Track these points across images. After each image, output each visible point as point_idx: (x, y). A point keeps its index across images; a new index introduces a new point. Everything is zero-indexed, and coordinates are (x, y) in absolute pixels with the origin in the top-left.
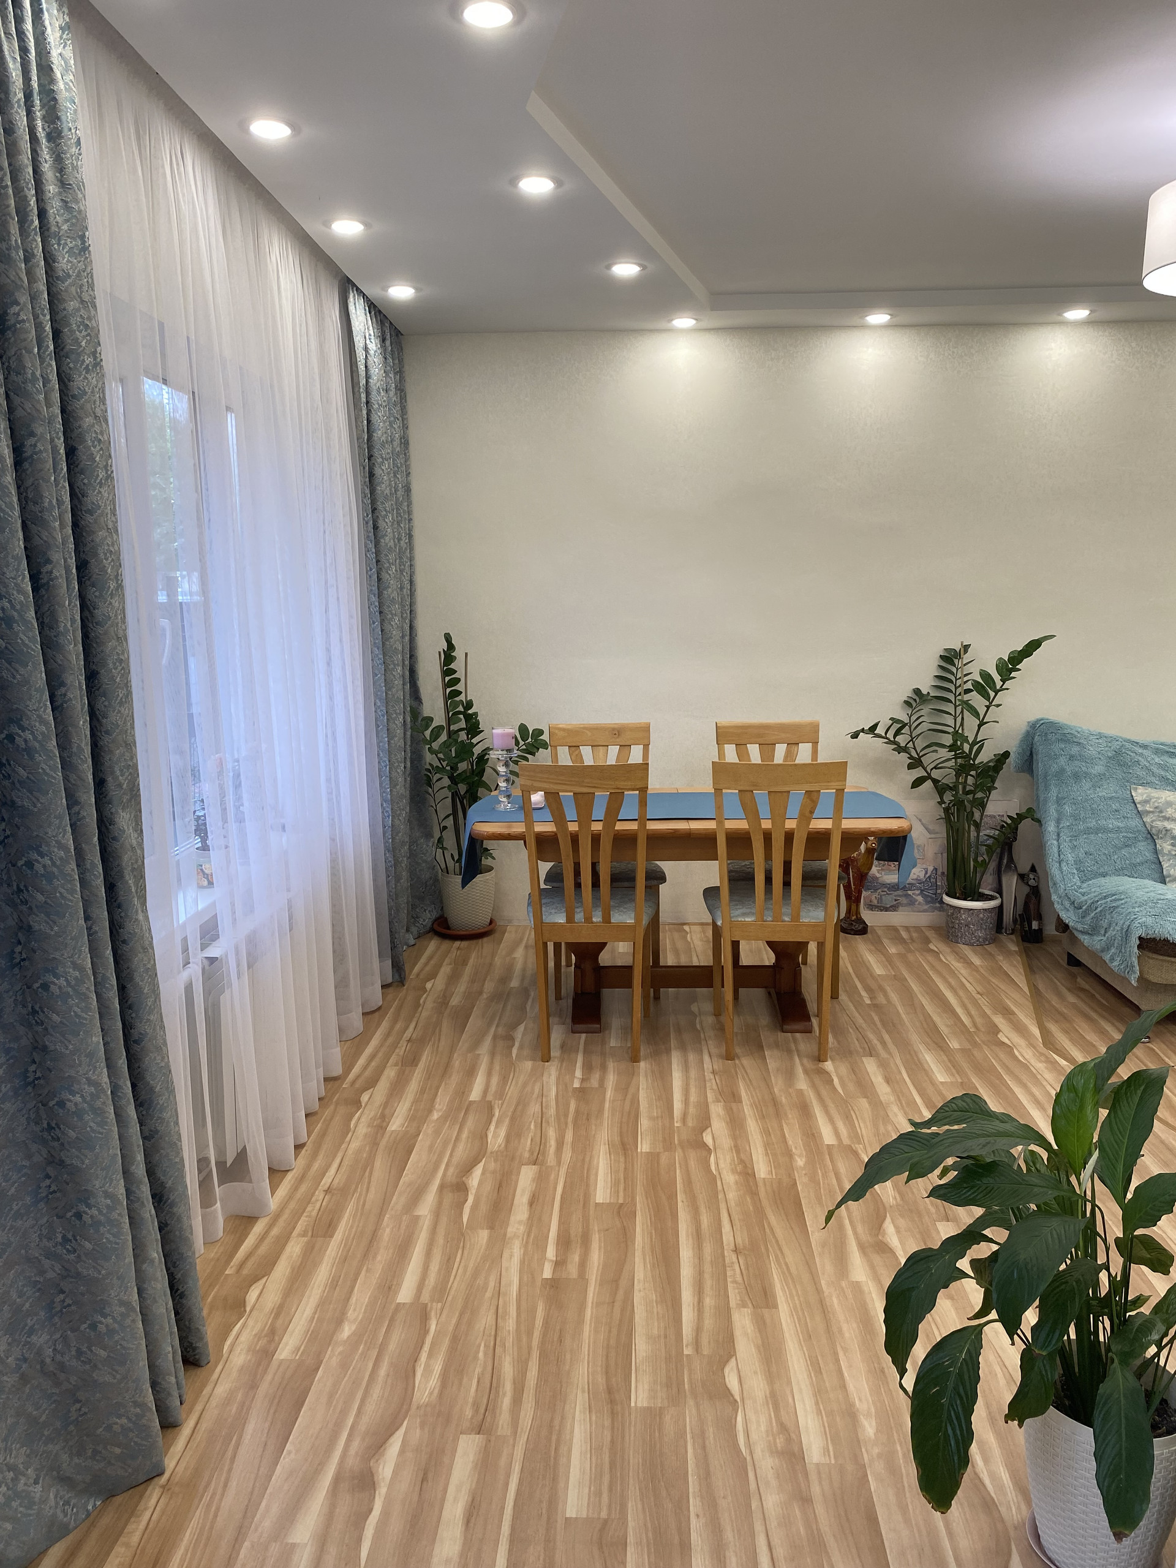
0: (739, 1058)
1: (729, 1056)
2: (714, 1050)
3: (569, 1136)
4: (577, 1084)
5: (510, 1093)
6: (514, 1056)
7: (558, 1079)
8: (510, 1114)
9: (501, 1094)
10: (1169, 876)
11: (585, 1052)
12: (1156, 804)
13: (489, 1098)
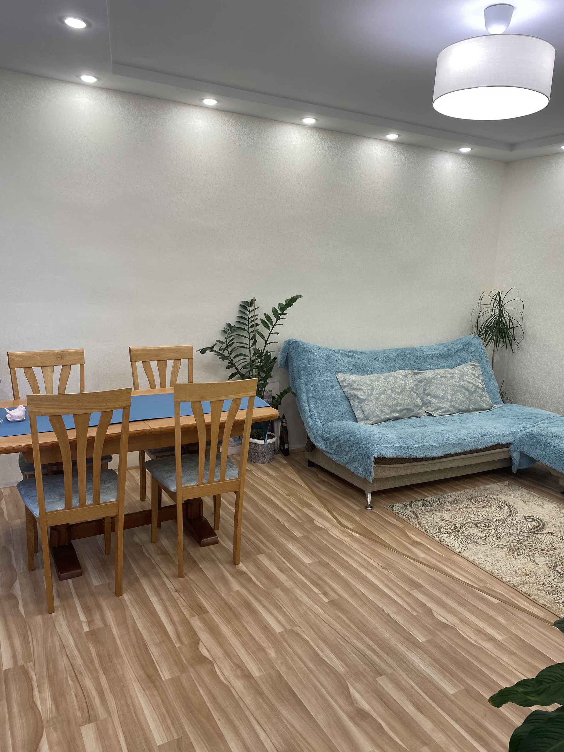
0: (186, 575)
1: (181, 575)
2: (167, 572)
3: (104, 681)
4: (86, 629)
5: (36, 652)
6: (23, 612)
7: (69, 627)
8: (45, 673)
9: (29, 656)
10: (359, 418)
11: (79, 597)
12: (349, 382)
13: (21, 662)
